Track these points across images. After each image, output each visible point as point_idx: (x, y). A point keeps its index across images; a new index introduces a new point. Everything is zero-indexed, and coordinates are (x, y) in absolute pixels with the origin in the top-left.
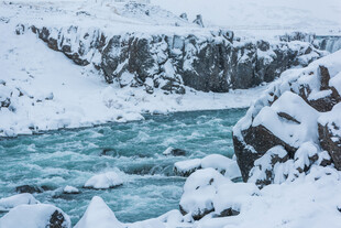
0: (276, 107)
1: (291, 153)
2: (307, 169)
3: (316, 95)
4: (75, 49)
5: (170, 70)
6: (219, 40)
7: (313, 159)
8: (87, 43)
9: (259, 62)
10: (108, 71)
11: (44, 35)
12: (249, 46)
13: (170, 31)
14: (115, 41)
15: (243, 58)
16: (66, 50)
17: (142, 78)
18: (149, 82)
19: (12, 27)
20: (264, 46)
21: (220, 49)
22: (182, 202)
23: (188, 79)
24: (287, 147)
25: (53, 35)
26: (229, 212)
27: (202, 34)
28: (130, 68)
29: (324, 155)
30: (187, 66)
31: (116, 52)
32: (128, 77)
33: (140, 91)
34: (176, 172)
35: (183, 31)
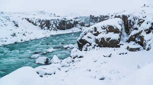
0: (87, 35)
1: (90, 44)
2: (94, 48)
3: (94, 33)
4: (35, 22)
5: (54, 26)
6: (63, 20)
7: (95, 45)
8: (37, 21)
9: (71, 24)
10: (42, 27)
11: (28, 20)
12: (69, 21)
13: (54, 18)
14: (43, 21)
15: (68, 23)
16: (33, 23)
17: (49, 28)
18: (50, 29)
19: (21, 18)
20: (72, 20)
21: (64, 21)
22: (71, 55)
23: (58, 28)
24: (89, 43)
25: (30, 20)
26: (81, 57)
27: (60, 19)
28: (46, 26)
29: (97, 45)
30: (57, 25)
31: (43, 23)
32: (46, 28)
33: (49, 31)
34: (64, 48)
35: (56, 18)
